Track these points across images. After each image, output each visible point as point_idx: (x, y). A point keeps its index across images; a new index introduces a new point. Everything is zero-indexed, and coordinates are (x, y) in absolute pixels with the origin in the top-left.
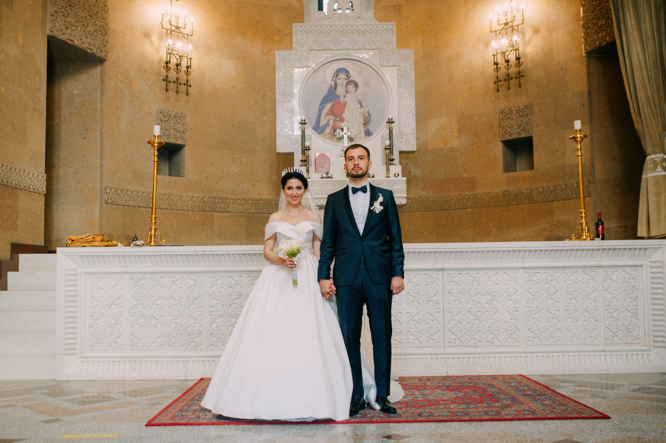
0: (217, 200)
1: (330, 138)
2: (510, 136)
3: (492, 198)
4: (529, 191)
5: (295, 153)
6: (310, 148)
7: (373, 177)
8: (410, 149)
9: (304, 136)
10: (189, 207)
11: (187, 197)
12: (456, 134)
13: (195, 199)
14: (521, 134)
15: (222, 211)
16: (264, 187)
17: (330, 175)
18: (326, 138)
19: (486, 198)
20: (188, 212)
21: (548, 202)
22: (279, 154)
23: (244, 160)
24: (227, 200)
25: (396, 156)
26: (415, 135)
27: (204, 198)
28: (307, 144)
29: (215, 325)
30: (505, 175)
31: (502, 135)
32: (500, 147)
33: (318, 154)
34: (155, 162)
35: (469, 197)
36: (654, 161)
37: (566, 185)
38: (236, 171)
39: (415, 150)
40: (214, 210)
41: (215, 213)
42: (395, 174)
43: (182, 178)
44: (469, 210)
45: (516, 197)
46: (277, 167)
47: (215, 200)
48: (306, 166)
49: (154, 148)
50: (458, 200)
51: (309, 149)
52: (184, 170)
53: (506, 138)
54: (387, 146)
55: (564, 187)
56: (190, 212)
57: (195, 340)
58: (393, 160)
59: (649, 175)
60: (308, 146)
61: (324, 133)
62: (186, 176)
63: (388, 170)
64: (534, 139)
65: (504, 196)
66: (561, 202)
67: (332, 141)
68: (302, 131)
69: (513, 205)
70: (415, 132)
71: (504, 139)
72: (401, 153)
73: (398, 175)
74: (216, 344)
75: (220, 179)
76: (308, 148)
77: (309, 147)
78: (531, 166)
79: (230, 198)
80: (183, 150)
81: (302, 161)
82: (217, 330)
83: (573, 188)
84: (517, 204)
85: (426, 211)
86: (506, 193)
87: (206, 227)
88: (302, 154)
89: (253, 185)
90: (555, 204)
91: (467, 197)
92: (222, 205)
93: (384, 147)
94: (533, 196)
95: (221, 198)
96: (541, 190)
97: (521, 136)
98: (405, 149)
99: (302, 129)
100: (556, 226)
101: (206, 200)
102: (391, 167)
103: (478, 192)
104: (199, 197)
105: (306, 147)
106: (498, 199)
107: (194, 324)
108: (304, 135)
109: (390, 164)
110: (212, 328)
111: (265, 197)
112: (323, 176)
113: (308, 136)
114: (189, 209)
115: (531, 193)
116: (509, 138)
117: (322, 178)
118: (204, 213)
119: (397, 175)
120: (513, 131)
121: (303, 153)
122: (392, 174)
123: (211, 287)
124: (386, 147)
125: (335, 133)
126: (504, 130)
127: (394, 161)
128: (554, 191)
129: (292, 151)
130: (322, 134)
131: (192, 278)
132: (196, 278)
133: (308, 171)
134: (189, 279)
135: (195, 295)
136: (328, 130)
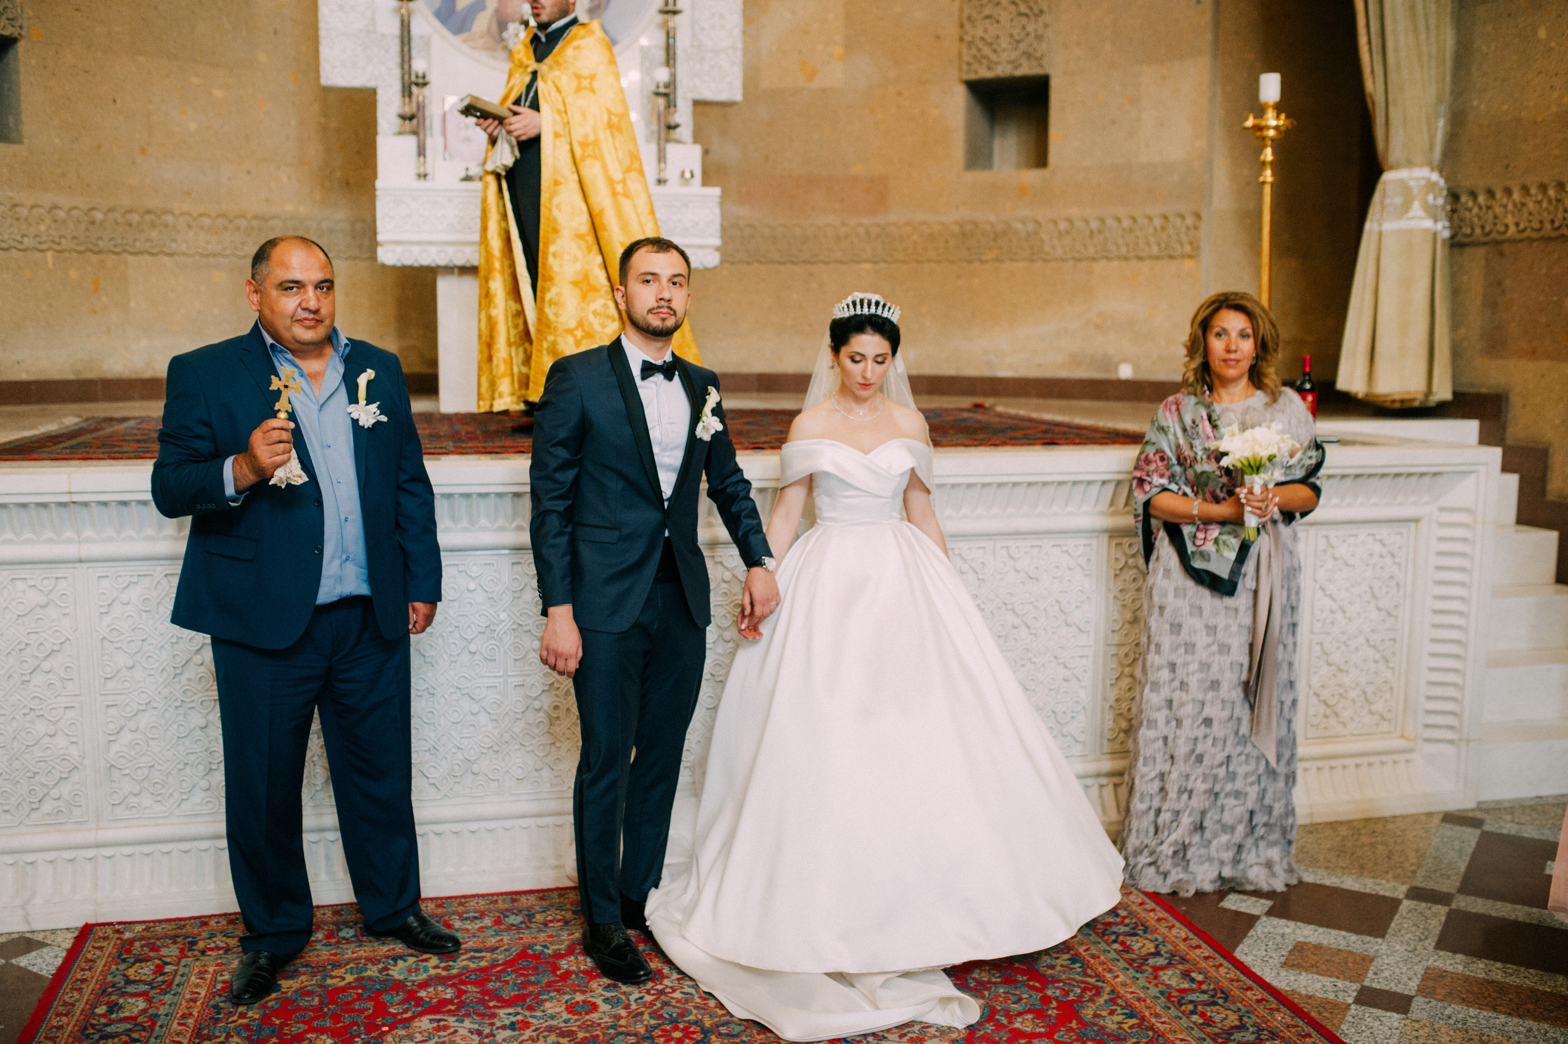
0: (135, 218)
1: (487, 48)
2: (989, 68)
3: (932, 238)
4: (1031, 227)
5: (380, 92)
6: (428, 79)
8: (723, 97)
9: (409, 39)
10: (44, 238)
11: (33, 207)
12: (839, 50)
13: (62, 214)
14: (1020, 65)
15: (154, 251)
16: (285, 179)
18: (474, 48)
19: (915, 237)
20: (40, 255)
21: (1080, 260)
22: (328, 90)
23: (218, 93)
24: (169, 219)
25: (683, 115)
26: (739, 53)
27: (93, 209)
28: (419, 65)
29: (126, 738)
30: (971, 176)
31: (968, 64)
32: (960, 96)
33: (452, 99)
35: (868, 232)
36: (1404, 187)
37: (1134, 219)
38: (193, 126)
39: (738, 97)
40: (129, 249)
41: (130, 258)
42: (683, 174)
43: (15, 147)
44: (867, 266)
45: (995, 240)
46: (323, 120)
47: (129, 216)
48: (415, 133)
50: (838, 238)
51: (425, 84)
52: (18, 121)
53: (976, 72)
54: (661, 85)
55: (1126, 223)
56: (49, 254)
57: (54, 793)
58: (676, 126)
59: (1388, 226)
60: (420, 74)
61: (469, 30)
62: (26, 141)
63: (662, 158)
64: (1054, 84)
65: (964, 234)
66: (1116, 263)
67: (494, 58)
68: (402, 21)
69: (986, 261)
70: (740, 45)
71: (972, 76)
72: (697, 103)
73: (692, 176)
74: (133, 800)
75: (143, 151)
76: (420, 81)
77: (424, 77)
78: (1040, 158)
79: (177, 212)
80: (11, 54)
81: (403, 117)
82: (133, 753)
83: (1151, 230)
84: (997, 260)
85: (749, 263)
86: (969, 228)
87: (104, 299)
88: (404, 96)
89: (249, 172)
90: (1099, 267)
91: (861, 230)
92: (154, 234)
93: (653, 88)
94: (1042, 241)
95: (149, 212)
96: (1063, 225)
97: (1019, 73)
98: (708, 95)
99: (402, 16)
100: (1097, 327)
101: (99, 216)
102: (671, 149)
103: (892, 217)
104: (76, 208)
105: (417, 77)
106: (947, 242)
107: (46, 740)
108: (409, 31)
109: (668, 140)
110: (115, 748)
111: (289, 208)
112: (471, 173)
113: (421, 37)
114: (44, 247)
115: (1036, 233)
116: (985, 73)
117: (467, 178)
118: (94, 258)
119: (688, 175)
120: (999, 57)
121: (407, 91)
122: (671, 173)
123: (103, 610)
124: (658, 87)
125: (505, 35)
126: (974, 51)
127: (678, 130)
128: (1100, 232)
129: (370, 84)
130: (465, 35)
131: (31, 583)
132: (46, 582)
133: (421, 152)
134: (20, 585)
135: (46, 640)
136: (483, 21)
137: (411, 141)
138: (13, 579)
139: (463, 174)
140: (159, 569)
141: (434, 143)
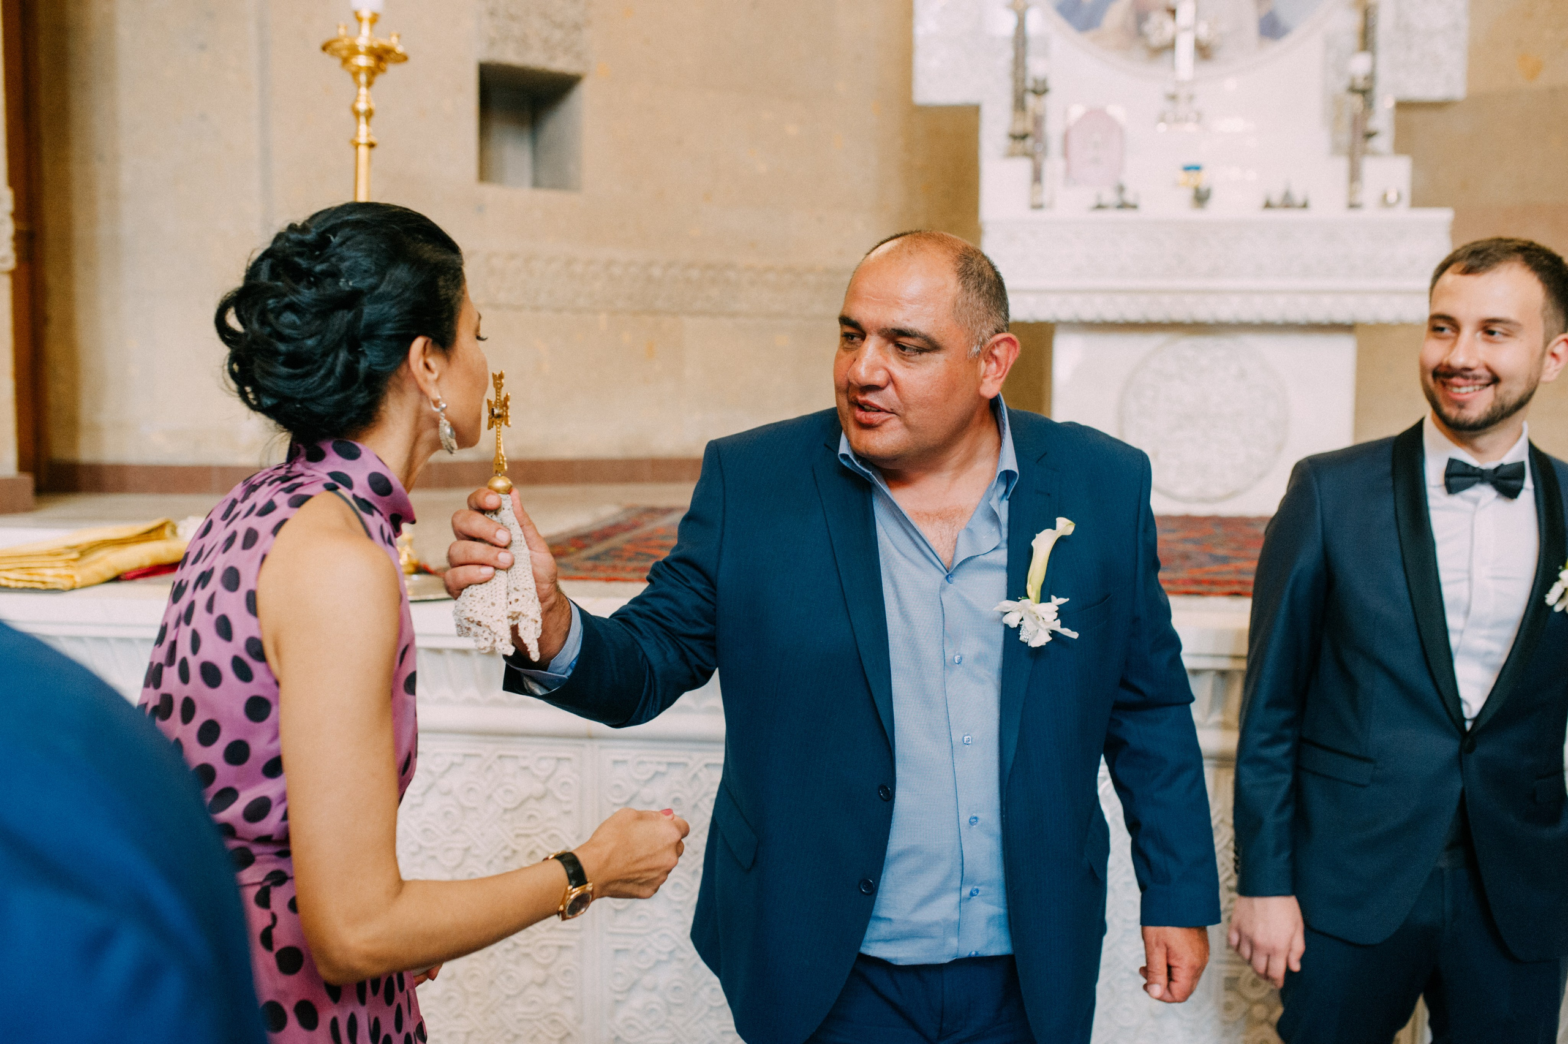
5: (984, 108)
6: (1047, 84)
7: (1305, 206)
8: (1439, 93)
10: (598, 298)
11: (588, 263)
13: (617, 271)
15: (714, 311)
17: (1129, 197)
18: (1106, 48)
20: (593, 316)
22: (923, 111)
23: (792, 130)
24: (732, 274)
25: (1382, 118)
26: (1464, 35)
27: (649, 265)
28: (1036, 67)
29: (637, 1000)
33: (1077, 111)
34: (357, 146)
38: (762, 168)
39: (1459, 95)
40: (687, 309)
41: (688, 320)
42: (1385, 196)
43: (574, 196)
46: (906, 157)
47: (688, 272)
48: (1029, 155)
49: (355, 75)
51: (1044, 91)
54: (1358, 78)
56: (603, 316)
58: (1374, 134)
60: (1039, 79)
61: (1100, 26)
62: (586, 189)
63: (1354, 176)
68: (1017, 17)
72: (1403, 106)
73: (1399, 198)
75: (706, 199)
76: (1040, 88)
77: (1042, 83)
79: (740, 266)
80: (576, 92)
81: (1014, 137)
82: (647, 1022)
87: (657, 367)
88: (1015, 110)
89: (820, 220)
92: (715, 292)
93: (1349, 82)
95: (709, 267)
98: (1416, 93)
99: (1016, 10)
102: (1367, 164)
104: (634, 264)
105: (1033, 83)
107: (533, 990)
108: (1024, 30)
109: (1363, 153)
110: (622, 1013)
112: (1101, 201)
113: (1039, 38)
117: (1100, 207)
118: (650, 320)
119: (1393, 198)
121: (1019, 104)
122: (1369, 194)
124: (1353, 81)
125: (1146, 29)
127: (1375, 139)
129: (974, 99)
130: (1093, 33)
131: (524, 763)
132: (544, 764)
133: (1037, 177)
134: (510, 766)
135: (539, 847)
136: (1116, 15)
137: (1023, 167)
138: (500, 757)
139: (1093, 202)
140: (697, 756)
141: (1053, 166)
